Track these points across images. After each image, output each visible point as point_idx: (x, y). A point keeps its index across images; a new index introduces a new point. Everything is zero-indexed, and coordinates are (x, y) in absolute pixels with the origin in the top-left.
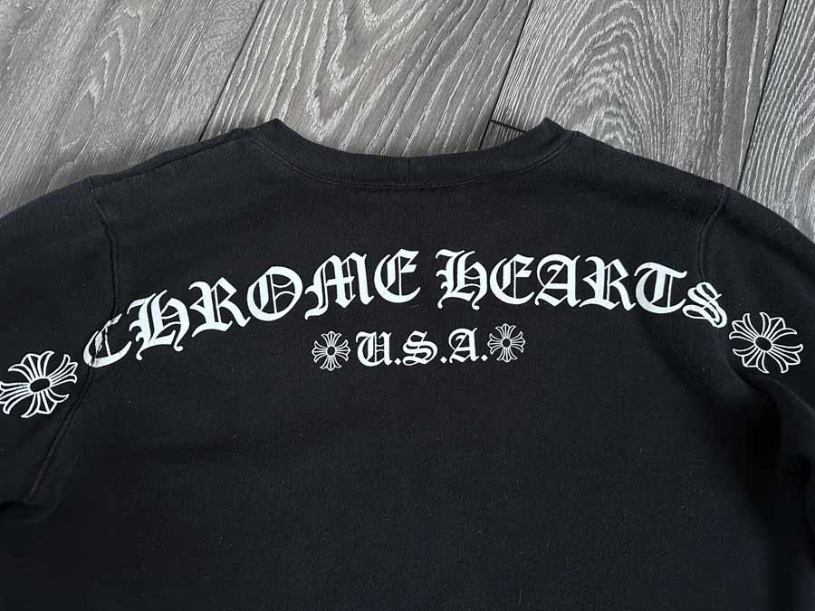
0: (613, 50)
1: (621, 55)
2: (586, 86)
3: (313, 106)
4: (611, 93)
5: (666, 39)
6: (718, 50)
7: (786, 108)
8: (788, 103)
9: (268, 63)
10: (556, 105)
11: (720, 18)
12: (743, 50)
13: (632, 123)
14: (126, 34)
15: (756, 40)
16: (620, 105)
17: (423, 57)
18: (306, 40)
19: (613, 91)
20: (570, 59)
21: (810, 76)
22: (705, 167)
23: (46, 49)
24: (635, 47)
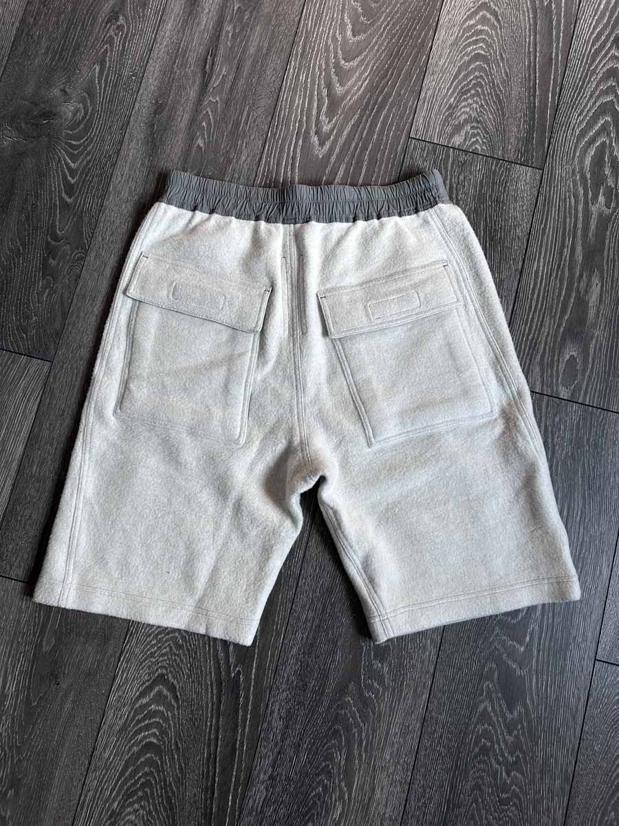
0: (473, 92)
1: (477, 94)
2: (459, 114)
3: (315, 139)
5: (502, 82)
6: (531, 85)
7: (571, 113)
8: (572, 108)
9: (289, 119)
10: (444, 125)
11: (532, 66)
12: (545, 83)
13: (486, 131)
14: (212, 112)
15: (552, 77)
16: (478, 122)
17: (370, 107)
18: (306, 104)
19: (474, 115)
20: (449, 100)
21: (583, 94)
22: (527, 151)
23: (172, 124)
24: (485, 89)
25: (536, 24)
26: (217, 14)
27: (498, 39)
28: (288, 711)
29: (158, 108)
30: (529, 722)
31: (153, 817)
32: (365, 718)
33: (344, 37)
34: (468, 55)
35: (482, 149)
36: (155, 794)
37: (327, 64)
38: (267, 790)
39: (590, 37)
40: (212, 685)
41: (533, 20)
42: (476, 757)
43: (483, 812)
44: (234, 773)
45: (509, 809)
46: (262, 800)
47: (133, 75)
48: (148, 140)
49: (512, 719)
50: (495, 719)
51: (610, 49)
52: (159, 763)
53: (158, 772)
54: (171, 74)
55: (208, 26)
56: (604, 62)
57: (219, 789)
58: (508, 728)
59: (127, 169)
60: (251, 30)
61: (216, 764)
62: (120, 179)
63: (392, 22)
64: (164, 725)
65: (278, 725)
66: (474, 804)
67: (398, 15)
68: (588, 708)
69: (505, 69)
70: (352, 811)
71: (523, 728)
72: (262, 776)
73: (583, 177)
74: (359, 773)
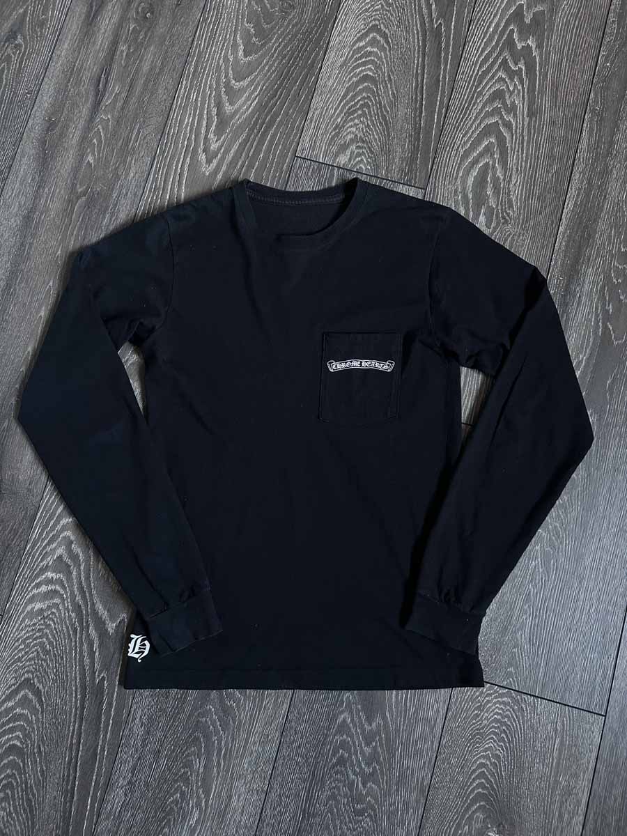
0: (360, 112)
1: (364, 115)
2: (345, 134)
3: (203, 157)
4: (359, 135)
5: (388, 103)
6: (417, 106)
7: (456, 134)
8: (457, 131)
9: (178, 138)
10: (330, 144)
11: (419, 88)
12: (431, 104)
13: (371, 150)
14: (103, 129)
15: (439, 98)
16: (363, 142)
18: (196, 123)
20: (336, 119)
21: (469, 115)
22: (410, 170)
23: (64, 140)
24: (372, 109)
25: (425, 46)
26: (113, 33)
27: (387, 61)
28: (150, 718)
29: (50, 125)
30: (387, 734)
31: (13, 819)
32: (225, 726)
33: (236, 58)
34: (356, 76)
35: (366, 169)
36: (16, 796)
37: (218, 83)
38: (126, 795)
39: (477, 60)
40: (76, 689)
41: (422, 42)
42: (333, 767)
43: (338, 822)
44: (94, 777)
45: (363, 820)
46: (120, 804)
47: (28, 93)
48: (40, 157)
49: (371, 730)
50: (353, 730)
51: (497, 71)
52: (22, 766)
53: (20, 774)
54: (65, 92)
55: (103, 45)
56: (491, 84)
57: (79, 793)
58: (366, 740)
59: (18, 184)
60: (145, 49)
61: (76, 769)
62: (10, 194)
63: (283, 43)
64: (28, 728)
65: (139, 731)
66: (329, 814)
67: (290, 36)
68: (446, 722)
69: (392, 91)
70: (208, 819)
71: (381, 740)
72: (121, 781)
73: (465, 197)
74: (217, 780)
